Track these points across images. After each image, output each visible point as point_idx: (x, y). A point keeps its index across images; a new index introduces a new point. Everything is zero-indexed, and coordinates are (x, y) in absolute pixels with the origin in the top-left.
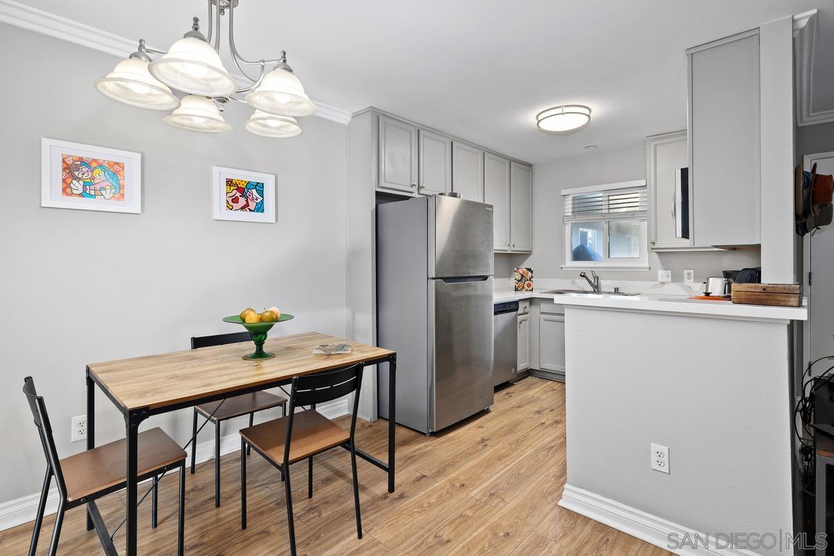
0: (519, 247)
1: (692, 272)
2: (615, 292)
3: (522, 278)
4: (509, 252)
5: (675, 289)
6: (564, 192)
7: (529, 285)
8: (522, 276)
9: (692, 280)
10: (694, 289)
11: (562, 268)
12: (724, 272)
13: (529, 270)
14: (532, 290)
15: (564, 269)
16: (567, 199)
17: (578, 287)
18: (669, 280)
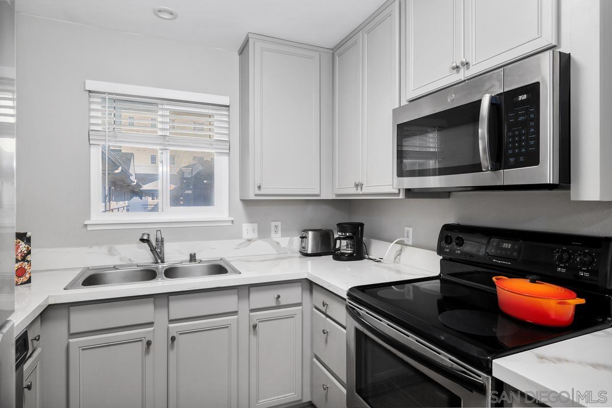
2: (191, 261)
5: (263, 247)
7: (20, 272)
9: (279, 234)
10: (282, 246)
11: (86, 225)
12: (339, 224)
13: (21, 236)
14: (29, 281)
15: (89, 228)
16: (96, 100)
17: (121, 259)
18: (256, 236)
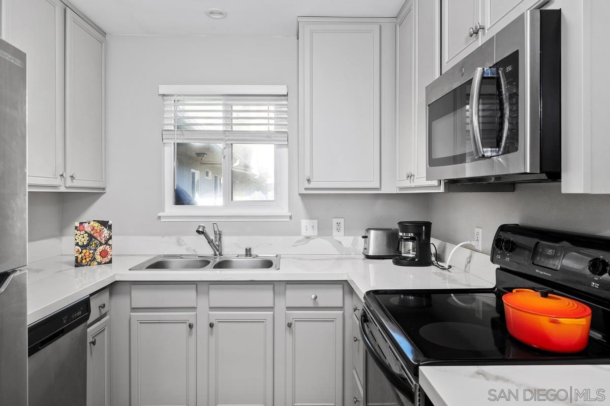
0: (83, 181)
1: (342, 221)
2: (246, 255)
3: (90, 241)
4: (62, 189)
5: (322, 245)
6: (163, 89)
7: (104, 254)
8: (91, 237)
9: (342, 232)
10: (344, 246)
11: (159, 217)
12: (400, 223)
13: (105, 224)
14: (110, 262)
15: (162, 220)
16: (168, 102)
17: (187, 249)
18: (315, 233)
